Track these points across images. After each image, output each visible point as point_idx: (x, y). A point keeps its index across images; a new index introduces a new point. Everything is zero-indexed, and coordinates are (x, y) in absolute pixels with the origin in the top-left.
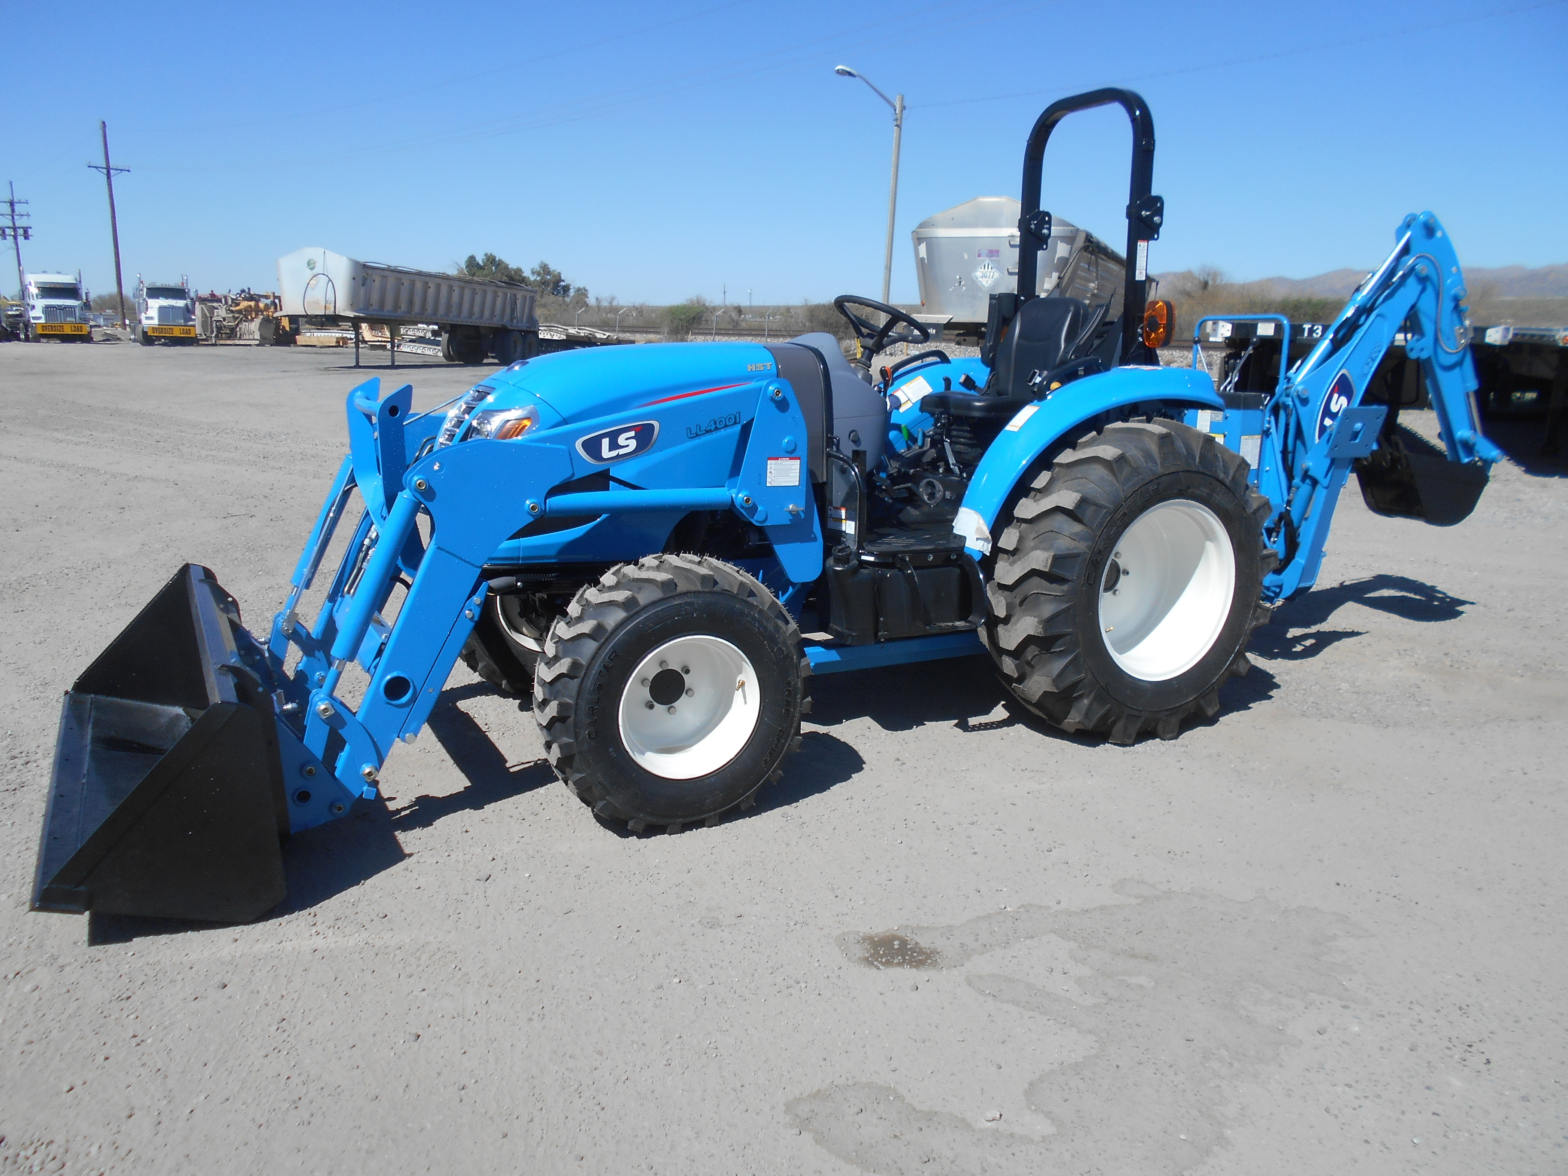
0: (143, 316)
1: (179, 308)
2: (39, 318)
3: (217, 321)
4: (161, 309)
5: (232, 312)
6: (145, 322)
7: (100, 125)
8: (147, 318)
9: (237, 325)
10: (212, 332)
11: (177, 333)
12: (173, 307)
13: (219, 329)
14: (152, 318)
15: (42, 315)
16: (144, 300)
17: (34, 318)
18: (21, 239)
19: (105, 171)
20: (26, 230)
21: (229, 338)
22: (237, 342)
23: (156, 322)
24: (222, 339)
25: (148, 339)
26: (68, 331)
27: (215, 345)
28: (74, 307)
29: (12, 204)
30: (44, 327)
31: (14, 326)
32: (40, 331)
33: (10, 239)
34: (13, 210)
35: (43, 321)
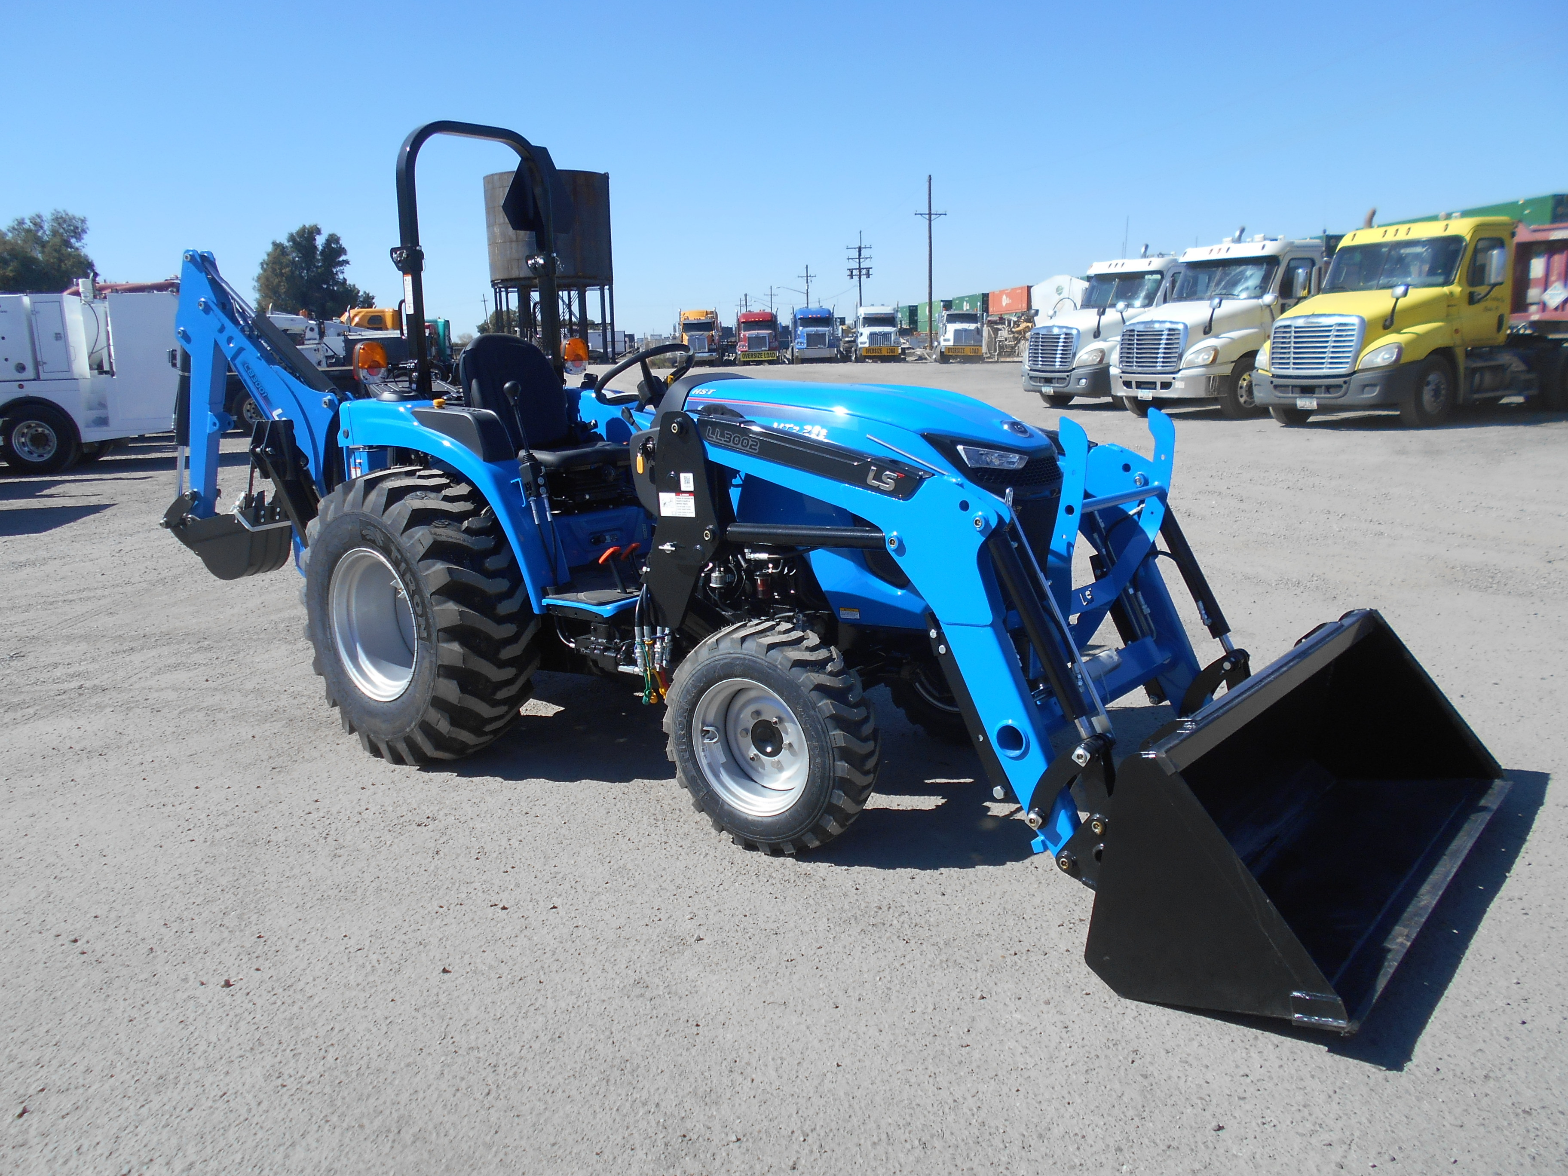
0: (942, 339)
1: (971, 330)
2: (865, 343)
3: (1000, 341)
4: (957, 332)
5: (1013, 332)
6: (943, 343)
7: (927, 178)
8: (945, 340)
9: (1016, 344)
10: (995, 351)
11: (968, 352)
12: (966, 330)
13: (1001, 347)
14: (948, 340)
15: (868, 341)
16: (944, 324)
17: (861, 343)
18: (863, 278)
19: (927, 216)
20: (868, 269)
21: (1009, 356)
22: (1016, 359)
23: (951, 343)
24: (1005, 356)
25: (945, 358)
26: (884, 353)
27: (997, 362)
28: (890, 333)
29: (860, 249)
30: (867, 350)
31: (848, 351)
32: (864, 354)
33: (856, 278)
34: (860, 255)
35: (867, 345)
